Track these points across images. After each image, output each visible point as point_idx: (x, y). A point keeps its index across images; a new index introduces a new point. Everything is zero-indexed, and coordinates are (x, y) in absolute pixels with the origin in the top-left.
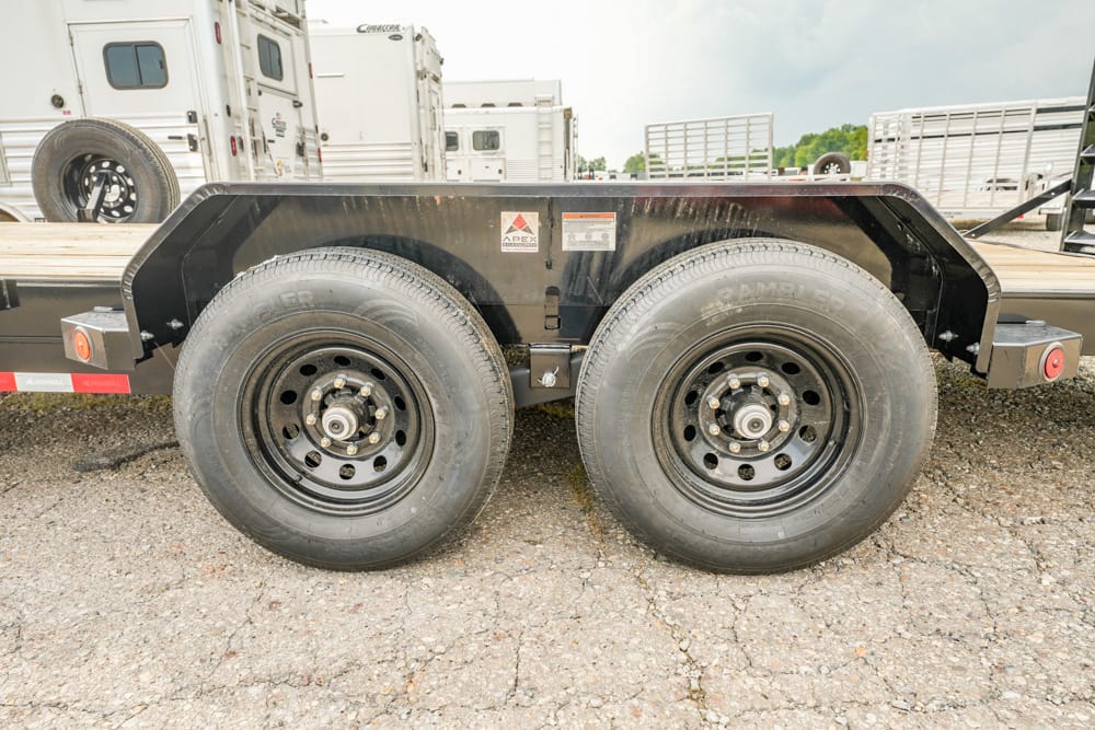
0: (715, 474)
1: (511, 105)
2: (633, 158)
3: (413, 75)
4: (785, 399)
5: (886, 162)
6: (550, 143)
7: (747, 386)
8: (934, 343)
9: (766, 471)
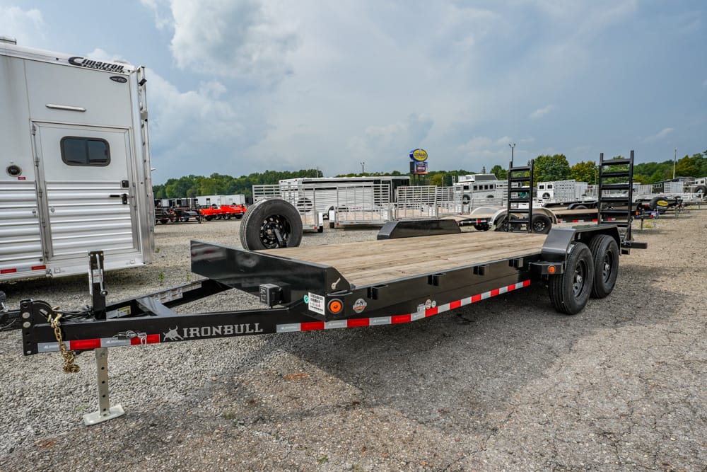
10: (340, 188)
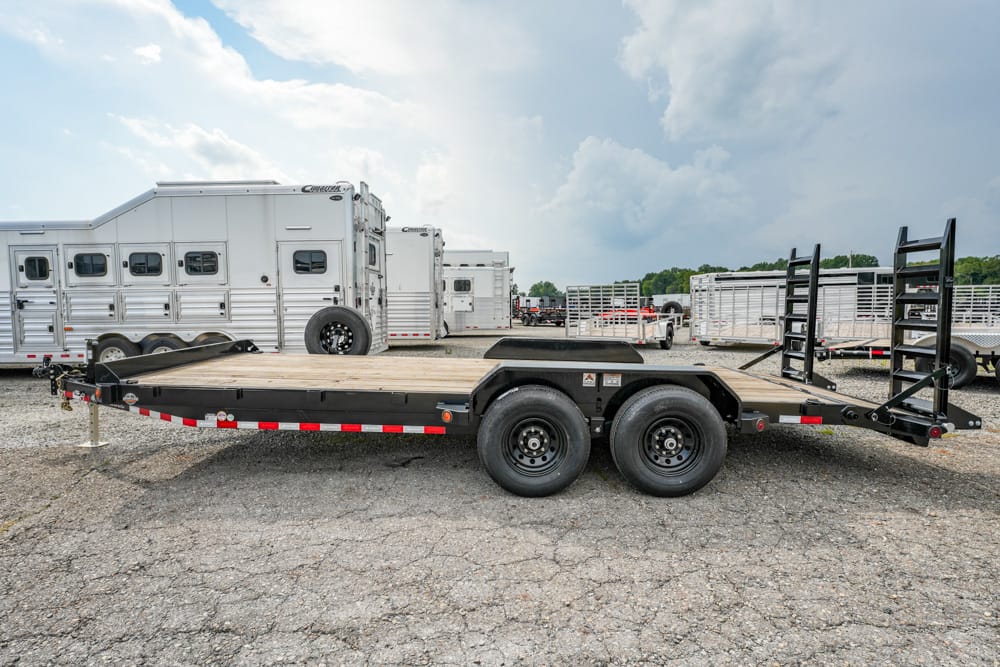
0: (658, 462)
1: (478, 265)
2: (535, 286)
3: (433, 254)
4: (679, 437)
5: (701, 303)
6: (502, 288)
7: (668, 432)
8: (724, 418)
9: (674, 461)
10: (737, 288)
